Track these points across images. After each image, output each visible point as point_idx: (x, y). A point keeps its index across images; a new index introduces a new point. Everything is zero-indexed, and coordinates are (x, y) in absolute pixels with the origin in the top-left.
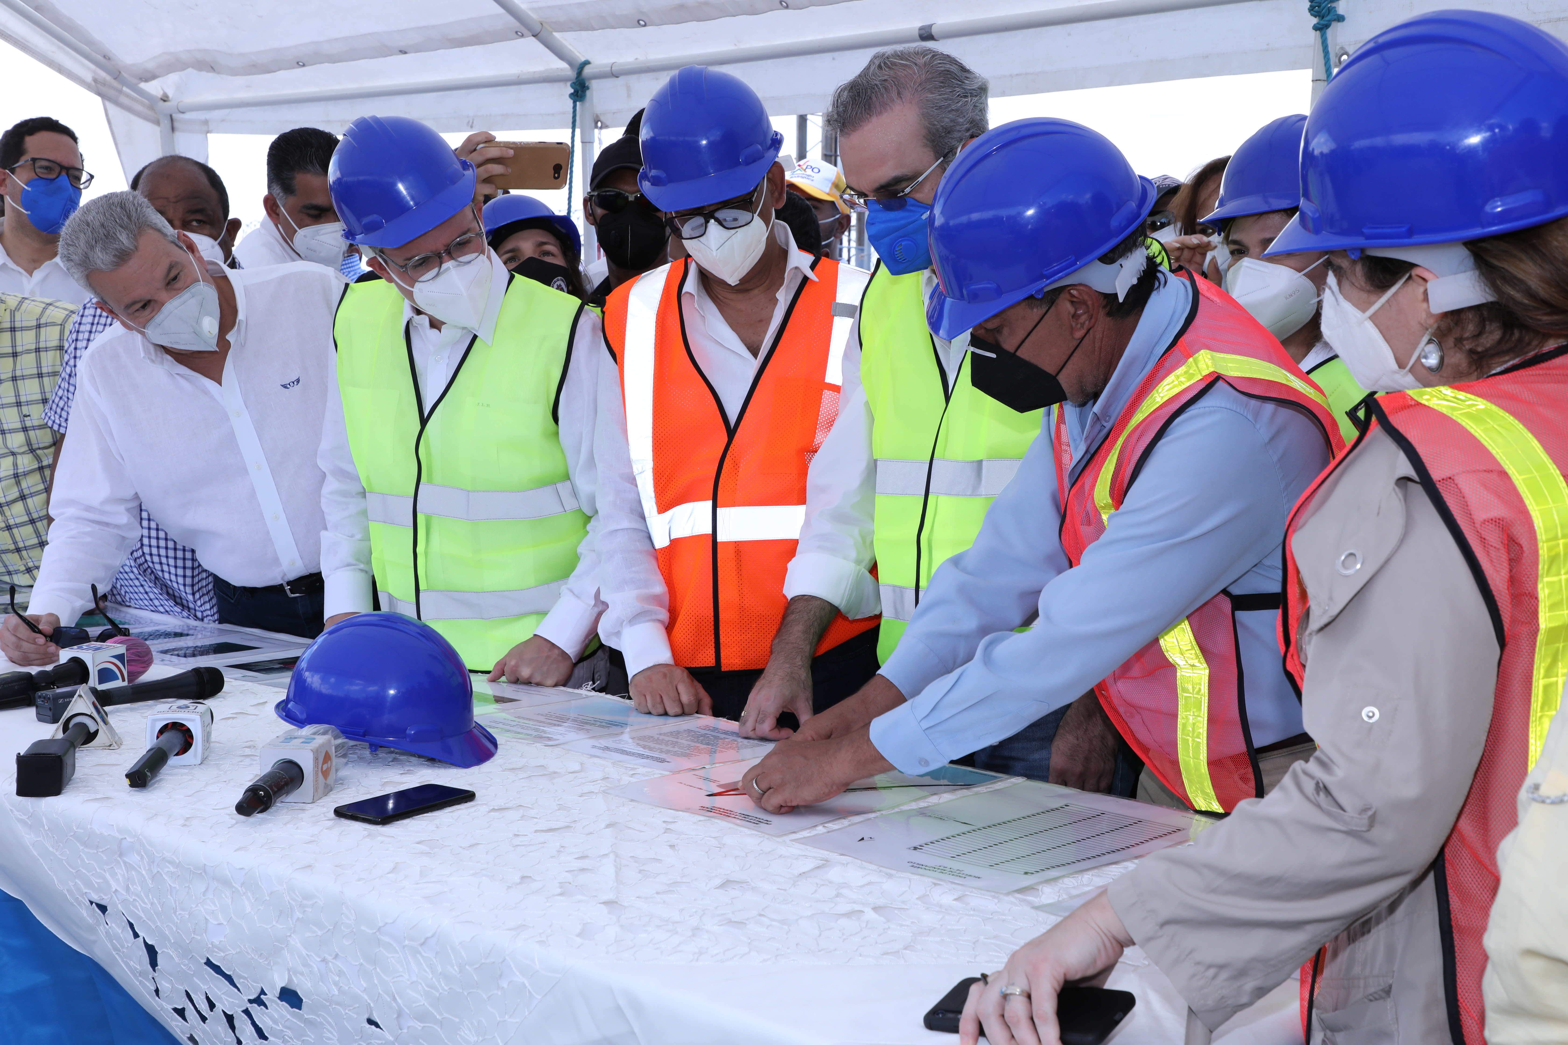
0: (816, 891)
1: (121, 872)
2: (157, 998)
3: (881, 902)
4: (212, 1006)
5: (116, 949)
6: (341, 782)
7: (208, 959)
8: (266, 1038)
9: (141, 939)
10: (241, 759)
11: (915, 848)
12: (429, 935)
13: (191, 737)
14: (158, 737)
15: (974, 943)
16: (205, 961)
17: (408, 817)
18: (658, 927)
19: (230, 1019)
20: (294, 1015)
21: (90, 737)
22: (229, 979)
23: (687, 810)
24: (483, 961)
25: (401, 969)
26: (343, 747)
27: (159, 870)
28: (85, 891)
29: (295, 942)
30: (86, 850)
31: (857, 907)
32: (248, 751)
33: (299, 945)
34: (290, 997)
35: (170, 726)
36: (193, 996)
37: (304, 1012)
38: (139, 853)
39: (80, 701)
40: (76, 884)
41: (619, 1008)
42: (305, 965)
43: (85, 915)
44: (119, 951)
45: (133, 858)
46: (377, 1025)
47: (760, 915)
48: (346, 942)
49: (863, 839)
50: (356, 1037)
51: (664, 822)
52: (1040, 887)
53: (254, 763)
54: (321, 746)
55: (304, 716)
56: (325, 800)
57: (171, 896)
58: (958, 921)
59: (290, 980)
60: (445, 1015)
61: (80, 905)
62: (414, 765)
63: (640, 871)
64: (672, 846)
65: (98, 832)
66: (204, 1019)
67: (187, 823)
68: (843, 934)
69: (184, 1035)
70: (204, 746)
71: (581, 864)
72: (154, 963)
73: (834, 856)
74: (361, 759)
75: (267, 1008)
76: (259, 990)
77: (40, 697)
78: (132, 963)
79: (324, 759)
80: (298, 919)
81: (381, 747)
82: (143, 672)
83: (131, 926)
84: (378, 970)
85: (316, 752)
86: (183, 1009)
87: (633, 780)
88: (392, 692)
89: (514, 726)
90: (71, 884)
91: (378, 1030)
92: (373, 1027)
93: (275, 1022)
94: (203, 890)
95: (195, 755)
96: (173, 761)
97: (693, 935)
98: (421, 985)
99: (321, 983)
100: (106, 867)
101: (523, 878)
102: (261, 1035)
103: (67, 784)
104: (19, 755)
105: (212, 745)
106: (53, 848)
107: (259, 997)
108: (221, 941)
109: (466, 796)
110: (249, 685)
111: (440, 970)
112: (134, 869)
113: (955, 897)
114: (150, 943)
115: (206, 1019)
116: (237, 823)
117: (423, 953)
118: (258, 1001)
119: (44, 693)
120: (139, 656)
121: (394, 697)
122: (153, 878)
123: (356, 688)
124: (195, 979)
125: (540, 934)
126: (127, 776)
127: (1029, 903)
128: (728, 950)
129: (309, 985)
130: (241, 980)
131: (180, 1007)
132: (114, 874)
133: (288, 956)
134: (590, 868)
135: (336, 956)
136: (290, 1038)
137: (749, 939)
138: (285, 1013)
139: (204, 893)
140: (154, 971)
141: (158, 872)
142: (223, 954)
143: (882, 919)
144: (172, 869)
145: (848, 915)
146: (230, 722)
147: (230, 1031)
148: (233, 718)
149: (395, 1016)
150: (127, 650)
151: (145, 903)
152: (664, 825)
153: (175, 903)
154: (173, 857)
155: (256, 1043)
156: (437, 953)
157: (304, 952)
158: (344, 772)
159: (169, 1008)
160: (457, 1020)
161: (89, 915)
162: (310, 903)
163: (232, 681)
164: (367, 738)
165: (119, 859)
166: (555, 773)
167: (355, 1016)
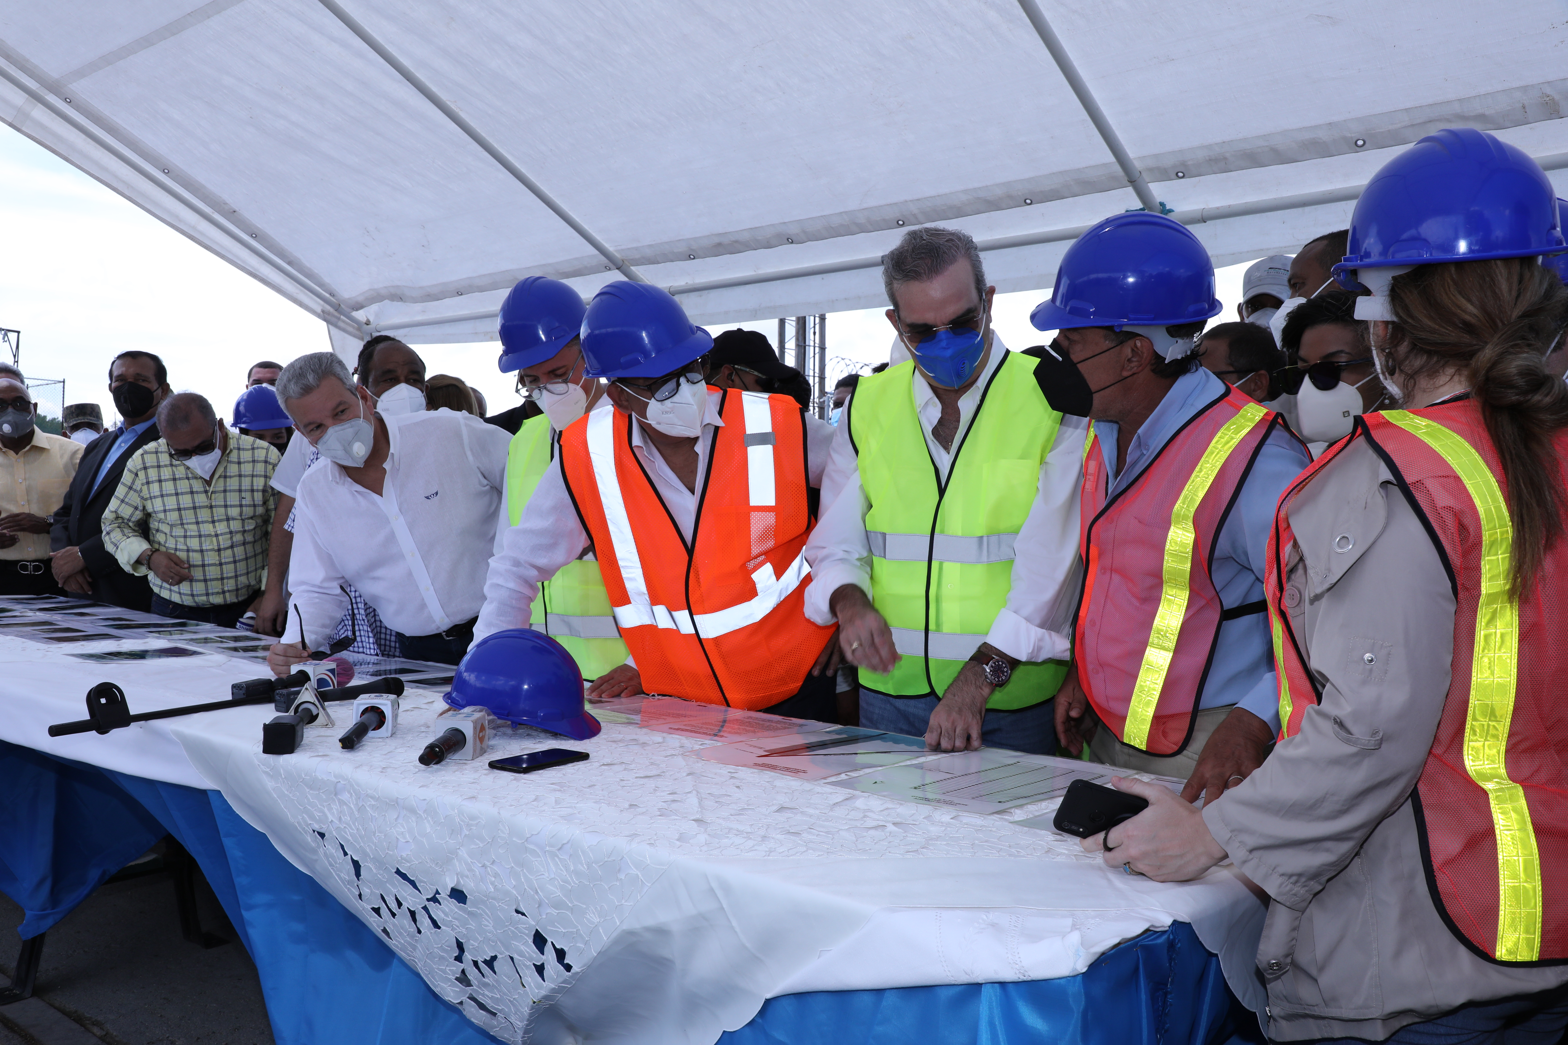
0: (848, 814)
1: (335, 807)
2: (360, 901)
3: (898, 820)
4: (400, 904)
5: (331, 865)
6: (492, 748)
7: (398, 869)
8: (439, 928)
9: (349, 856)
10: (418, 734)
11: (915, 788)
12: (565, 842)
13: (384, 717)
14: (361, 717)
15: (972, 845)
16: (395, 870)
17: (542, 769)
18: (737, 835)
19: (413, 914)
20: (460, 909)
21: (313, 718)
22: (413, 883)
23: (744, 766)
24: (606, 860)
25: (542, 870)
26: (493, 722)
27: (364, 803)
28: (310, 822)
29: (463, 853)
30: (311, 792)
31: (881, 823)
32: (423, 729)
33: (466, 855)
34: (458, 895)
35: (369, 709)
36: (386, 898)
37: (468, 906)
38: (349, 792)
39: (307, 693)
40: (303, 818)
41: (712, 890)
42: (470, 870)
43: (310, 840)
44: (334, 866)
45: (345, 796)
46: (523, 914)
47: (810, 828)
48: (501, 851)
49: (876, 782)
50: (507, 924)
51: (729, 772)
52: (1012, 810)
53: (428, 735)
54: (478, 719)
55: (464, 702)
56: (480, 758)
57: (372, 823)
58: (957, 832)
59: (458, 882)
60: (576, 903)
61: (306, 833)
62: (543, 739)
63: (716, 802)
64: (738, 787)
65: (320, 778)
66: (394, 915)
67: (383, 771)
68: (874, 840)
69: (379, 928)
70: (393, 724)
71: (671, 797)
72: (358, 874)
73: (857, 793)
74: (504, 734)
75: (440, 904)
76: (435, 891)
77: (278, 694)
78: (342, 875)
79: (480, 729)
80: (465, 835)
81: (520, 724)
82: (348, 683)
83: (342, 847)
84: (525, 871)
85: (475, 723)
86: (379, 908)
87: (702, 747)
88: (526, 687)
89: (611, 716)
90: (300, 817)
91: (524, 917)
92: (520, 915)
93: (446, 914)
94: (395, 817)
95: (387, 730)
96: (371, 734)
97: (763, 840)
98: (558, 880)
99: (481, 883)
100: (325, 804)
101: (631, 805)
102: (436, 925)
103: (298, 747)
104: (265, 725)
105: (398, 726)
106: (287, 791)
107: (434, 896)
108: (407, 855)
109: (583, 757)
110: (421, 691)
111: (572, 868)
112: (345, 804)
113: (952, 817)
114: (355, 859)
115: (396, 915)
116: (419, 771)
117: (560, 856)
118: (434, 899)
119: (281, 691)
120: (345, 671)
121: (527, 690)
122: (359, 810)
123: (501, 683)
124: (388, 885)
125: (649, 839)
126: (340, 740)
127: (1006, 820)
128: (791, 849)
129: (472, 885)
130: (422, 884)
131: (376, 907)
132: (330, 809)
133: (457, 864)
134: (679, 799)
135: (493, 862)
136: (457, 926)
137: (805, 842)
138: (454, 908)
139: (396, 819)
140: (358, 880)
141: (363, 805)
142: (409, 865)
143: (900, 830)
144: (373, 803)
145: (875, 828)
146: (408, 713)
147: (413, 923)
148: (412, 711)
149: (537, 906)
150: (337, 666)
151: (353, 830)
152: (729, 774)
153: (375, 827)
154: (374, 793)
155: (432, 931)
156: (571, 855)
157: (469, 860)
158: (492, 742)
159: (369, 907)
160: (585, 906)
161: (311, 840)
162: (476, 822)
163: (408, 691)
164: (510, 717)
165: (334, 797)
166: (644, 743)
167: (507, 908)
